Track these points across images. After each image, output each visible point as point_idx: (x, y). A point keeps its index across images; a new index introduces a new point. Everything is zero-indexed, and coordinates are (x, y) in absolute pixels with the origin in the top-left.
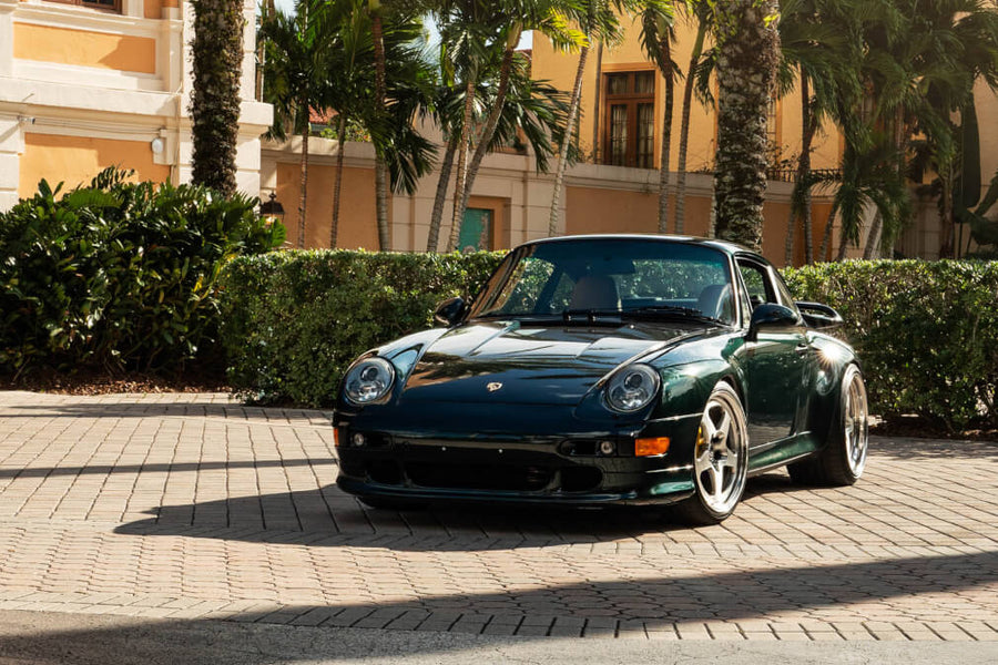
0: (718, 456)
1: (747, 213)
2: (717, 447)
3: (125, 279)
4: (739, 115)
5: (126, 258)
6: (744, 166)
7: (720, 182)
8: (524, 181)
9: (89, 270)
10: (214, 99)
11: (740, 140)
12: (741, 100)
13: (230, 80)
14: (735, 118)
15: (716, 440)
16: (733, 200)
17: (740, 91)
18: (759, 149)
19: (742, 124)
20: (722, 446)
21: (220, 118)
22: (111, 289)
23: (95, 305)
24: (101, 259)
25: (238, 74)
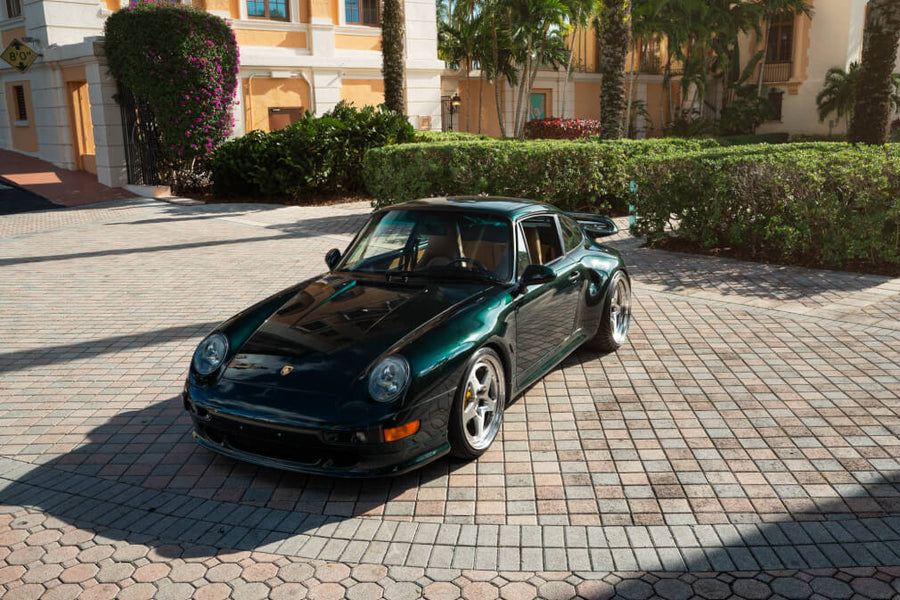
0: (481, 403)
1: (614, 115)
2: (482, 397)
3: (341, 154)
4: (611, 66)
5: (341, 145)
6: (613, 92)
7: (603, 100)
8: (558, 81)
9: (323, 151)
10: (391, 66)
11: (612, 80)
12: (612, 60)
13: (398, 58)
14: (609, 69)
15: (480, 392)
16: (608, 109)
17: (611, 56)
18: (621, 84)
19: (612, 72)
20: (485, 396)
21: (394, 75)
22: (335, 159)
23: (327, 167)
24: (330, 146)
25: (401, 55)
